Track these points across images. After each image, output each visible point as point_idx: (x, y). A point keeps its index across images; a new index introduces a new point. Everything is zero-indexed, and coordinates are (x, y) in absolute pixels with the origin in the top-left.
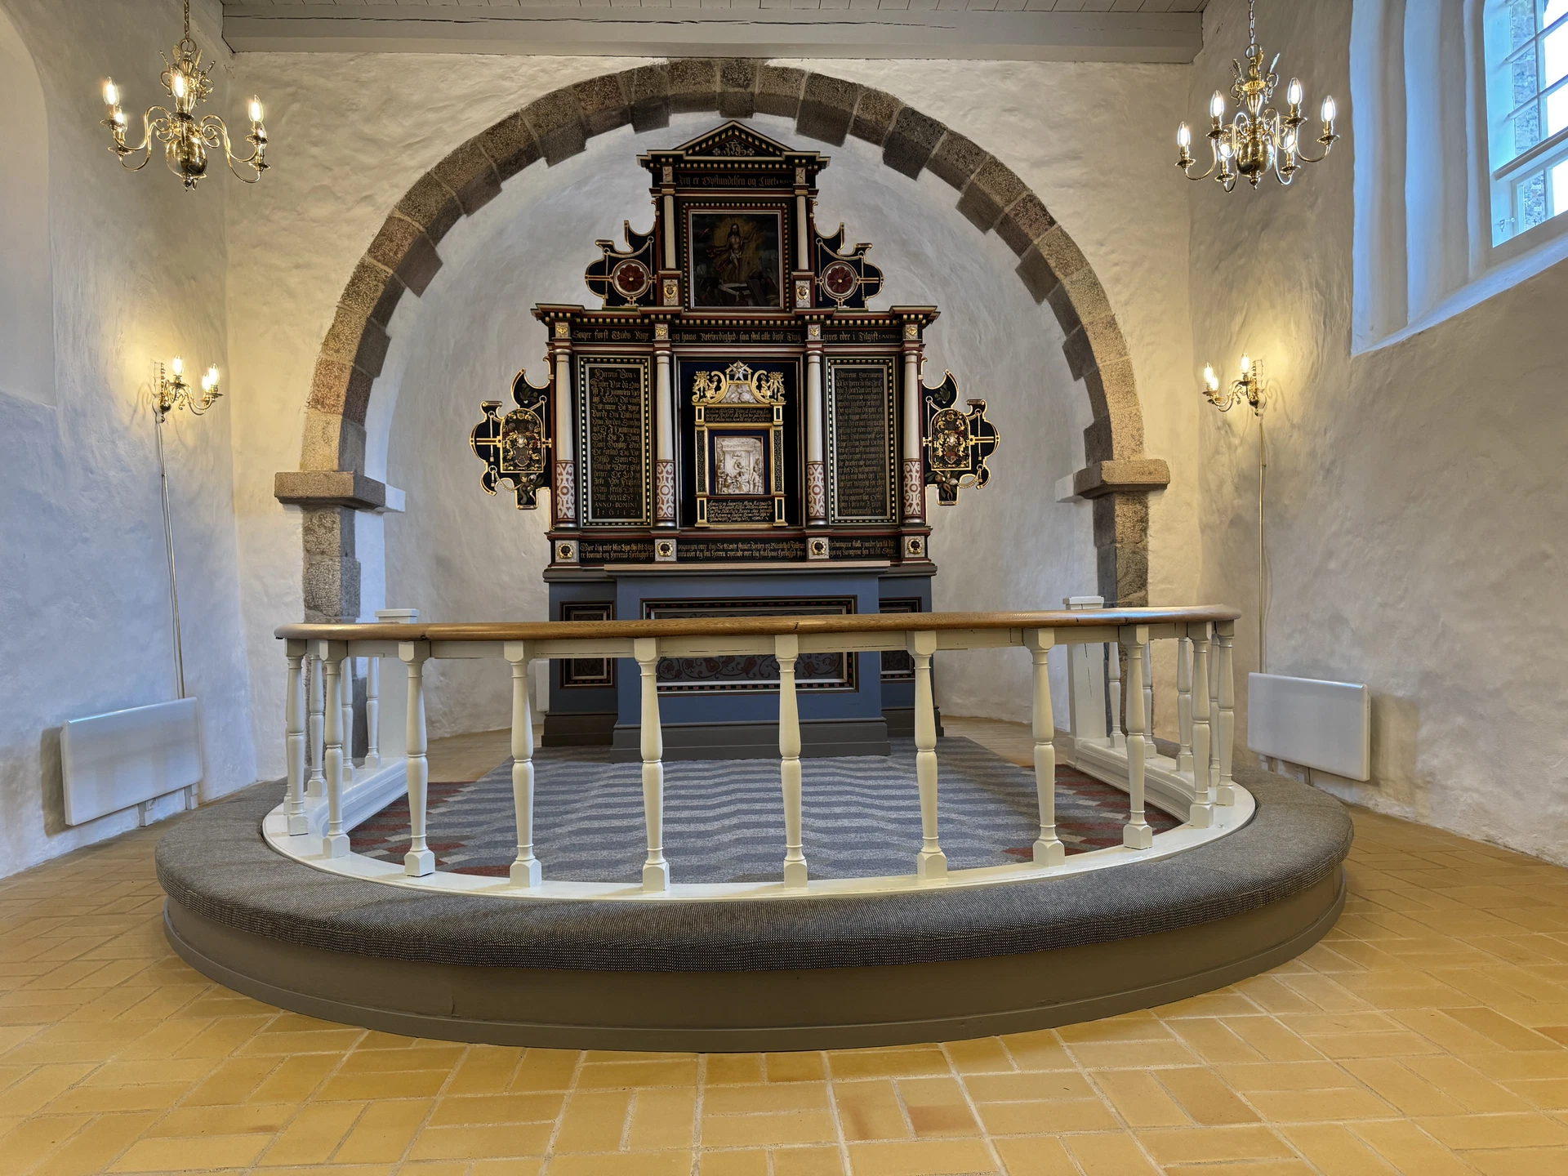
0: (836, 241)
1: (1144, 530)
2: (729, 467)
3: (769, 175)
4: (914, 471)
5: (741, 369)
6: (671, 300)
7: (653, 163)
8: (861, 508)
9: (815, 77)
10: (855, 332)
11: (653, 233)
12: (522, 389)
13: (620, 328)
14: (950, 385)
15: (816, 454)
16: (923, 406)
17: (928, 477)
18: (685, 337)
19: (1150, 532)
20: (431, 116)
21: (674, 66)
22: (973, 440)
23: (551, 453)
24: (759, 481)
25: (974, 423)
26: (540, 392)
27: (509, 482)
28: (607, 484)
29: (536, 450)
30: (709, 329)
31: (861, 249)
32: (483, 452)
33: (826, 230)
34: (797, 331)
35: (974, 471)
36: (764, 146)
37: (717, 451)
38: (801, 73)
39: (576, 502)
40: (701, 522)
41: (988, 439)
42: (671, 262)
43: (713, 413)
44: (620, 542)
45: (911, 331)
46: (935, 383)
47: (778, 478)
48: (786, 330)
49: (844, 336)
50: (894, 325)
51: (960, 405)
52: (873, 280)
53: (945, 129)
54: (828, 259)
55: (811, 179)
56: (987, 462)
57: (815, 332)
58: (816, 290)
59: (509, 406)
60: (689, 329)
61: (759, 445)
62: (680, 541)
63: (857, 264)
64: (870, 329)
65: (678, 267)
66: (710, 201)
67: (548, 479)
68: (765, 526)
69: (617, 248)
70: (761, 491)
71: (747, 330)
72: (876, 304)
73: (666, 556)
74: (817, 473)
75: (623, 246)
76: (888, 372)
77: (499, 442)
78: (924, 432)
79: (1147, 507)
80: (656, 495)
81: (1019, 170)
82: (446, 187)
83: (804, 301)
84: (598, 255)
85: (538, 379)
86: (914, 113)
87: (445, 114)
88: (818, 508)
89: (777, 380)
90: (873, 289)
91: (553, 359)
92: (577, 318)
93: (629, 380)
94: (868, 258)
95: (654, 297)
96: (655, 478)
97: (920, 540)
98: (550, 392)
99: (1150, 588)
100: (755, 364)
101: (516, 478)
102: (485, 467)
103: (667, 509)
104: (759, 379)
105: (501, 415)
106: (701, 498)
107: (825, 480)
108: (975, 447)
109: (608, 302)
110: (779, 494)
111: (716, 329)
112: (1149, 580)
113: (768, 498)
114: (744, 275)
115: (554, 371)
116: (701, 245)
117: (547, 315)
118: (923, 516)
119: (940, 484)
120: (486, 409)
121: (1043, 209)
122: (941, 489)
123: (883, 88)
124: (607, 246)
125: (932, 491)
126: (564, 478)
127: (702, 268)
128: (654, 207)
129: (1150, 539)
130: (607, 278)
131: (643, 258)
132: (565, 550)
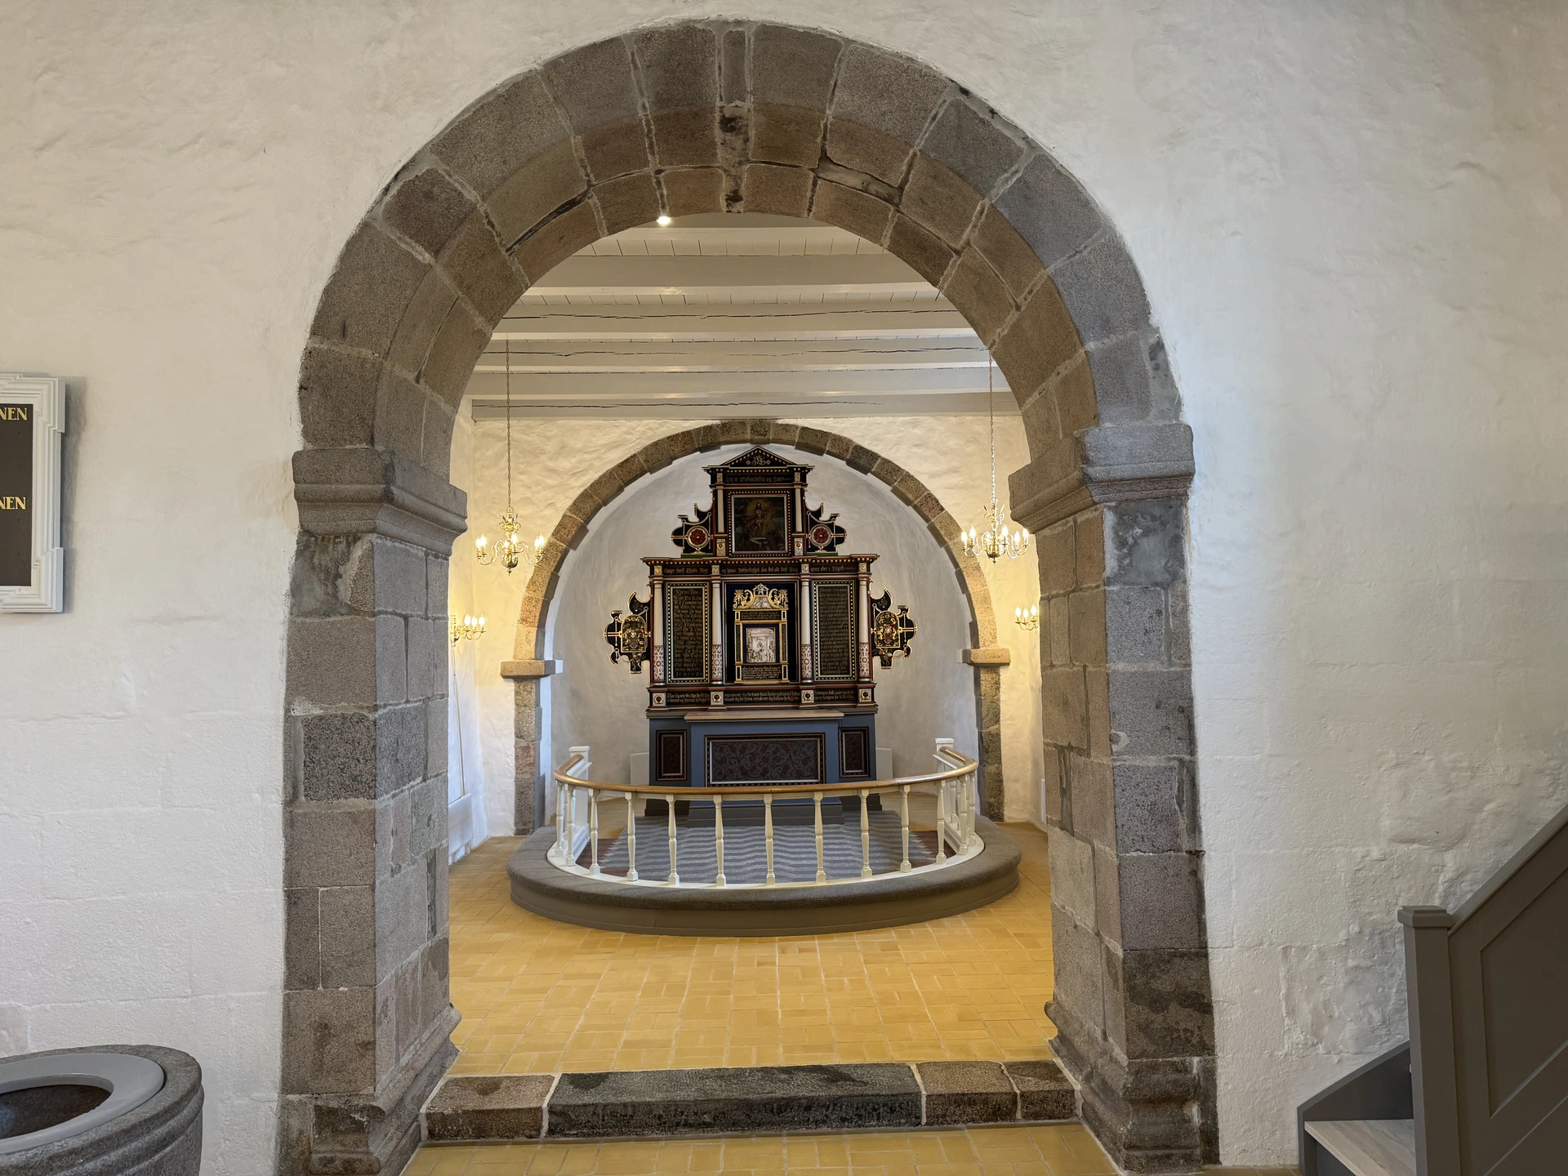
0: (818, 513)
1: (998, 689)
2: (755, 646)
3: (778, 475)
4: (865, 649)
5: (762, 588)
6: (721, 550)
7: (712, 471)
8: (834, 670)
9: (804, 429)
10: (830, 567)
11: (711, 510)
12: (634, 604)
13: (691, 566)
14: (887, 597)
15: (806, 640)
16: (871, 610)
17: (874, 652)
18: (730, 571)
19: (1001, 690)
20: (586, 456)
21: (724, 425)
22: (901, 630)
23: (651, 640)
24: (773, 655)
25: (901, 619)
26: (645, 604)
27: (626, 658)
28: (682, 657)
29: (641, 639)
30: (743, 566)
31: (834, 517)
32: (611, 640)
33: (812, 506)
34: (797, 566)
35: (902, 649)
36: (776, 461)
37: (748, 636)
38: (796, 427)
39: (665, 671)
40: (738, 680)
41: (910, 629)
42: (721, 528)
43: (745, 615)
44: (690, 692)
45: (863, 567)
46: (877, 595)
47: (784, 653)
48: (789, 566)
49: (823, 569)
50: (852, 564)
51: (894, 609)
52: (841, 535)
53: (879, 457)
54: (813, 523)
55: (803, 479)
56: (909, 643)
57: (805, 568)
58: (806, 542)
59: (626, 614)
60: (731, 566)
61: (773, 633)
62: (726, 692)
63: (831, 526)
64: (838, 564)
65: (726, 532)
66: (742, 491)
67: (648, 655)
68: (776, 682)
69: (690, 520)
70: (774, 660)
71: (766, 566)
72: (842, 550)
73: (718, 699)
74: (807, 652)
75: (693, 518)
76: (850, 589)
77: (620, 634)
78: (871, 624)
79: (999, 676)
80: (711, 665)
81: (922, 479)
82: (596, 498)
83: (799, 550)
84: (679, 524)
85: (644, 598)
86: (861, 448)
87: (594, 455)
88: (808, 672)
89: (784, 594)
90: (841, 541)
91: (652, 585)
92: (668, 565)
93: (695, 595)
94: (838, 522)
95: (711, 549)
96: (711, 655)
97: (869, 692)
98: (650, 604)
99: (1002, 723)
100: (770, 585)
101: (630, 655)
102: (612, 649)
103: (718, 673)
104: (773, 594)
105: (622, 619)
106: (738, 664)
107: (812, 655)
108: (902, 634)
109: (685, 551)
110: (784, 663)
111: (748, 566)
112: (1001, 719)
113: (778, 665)
114: (764, 532)
115: (653, 592)
116: (739, 516)
117: (651, 563)
118: (871, 676)
119: (882, 656)
120: (613, 616)
121: (937, 501)
122: (882, 659)
123: (844, 434)
124: (684, 518)
125: (877, 660)
126: (658, 656)
127: (740, 529)
128: (712, 494)
129: (1001, 694)
130: (683, 537)
131: (705, 525)
132: (659, 699)
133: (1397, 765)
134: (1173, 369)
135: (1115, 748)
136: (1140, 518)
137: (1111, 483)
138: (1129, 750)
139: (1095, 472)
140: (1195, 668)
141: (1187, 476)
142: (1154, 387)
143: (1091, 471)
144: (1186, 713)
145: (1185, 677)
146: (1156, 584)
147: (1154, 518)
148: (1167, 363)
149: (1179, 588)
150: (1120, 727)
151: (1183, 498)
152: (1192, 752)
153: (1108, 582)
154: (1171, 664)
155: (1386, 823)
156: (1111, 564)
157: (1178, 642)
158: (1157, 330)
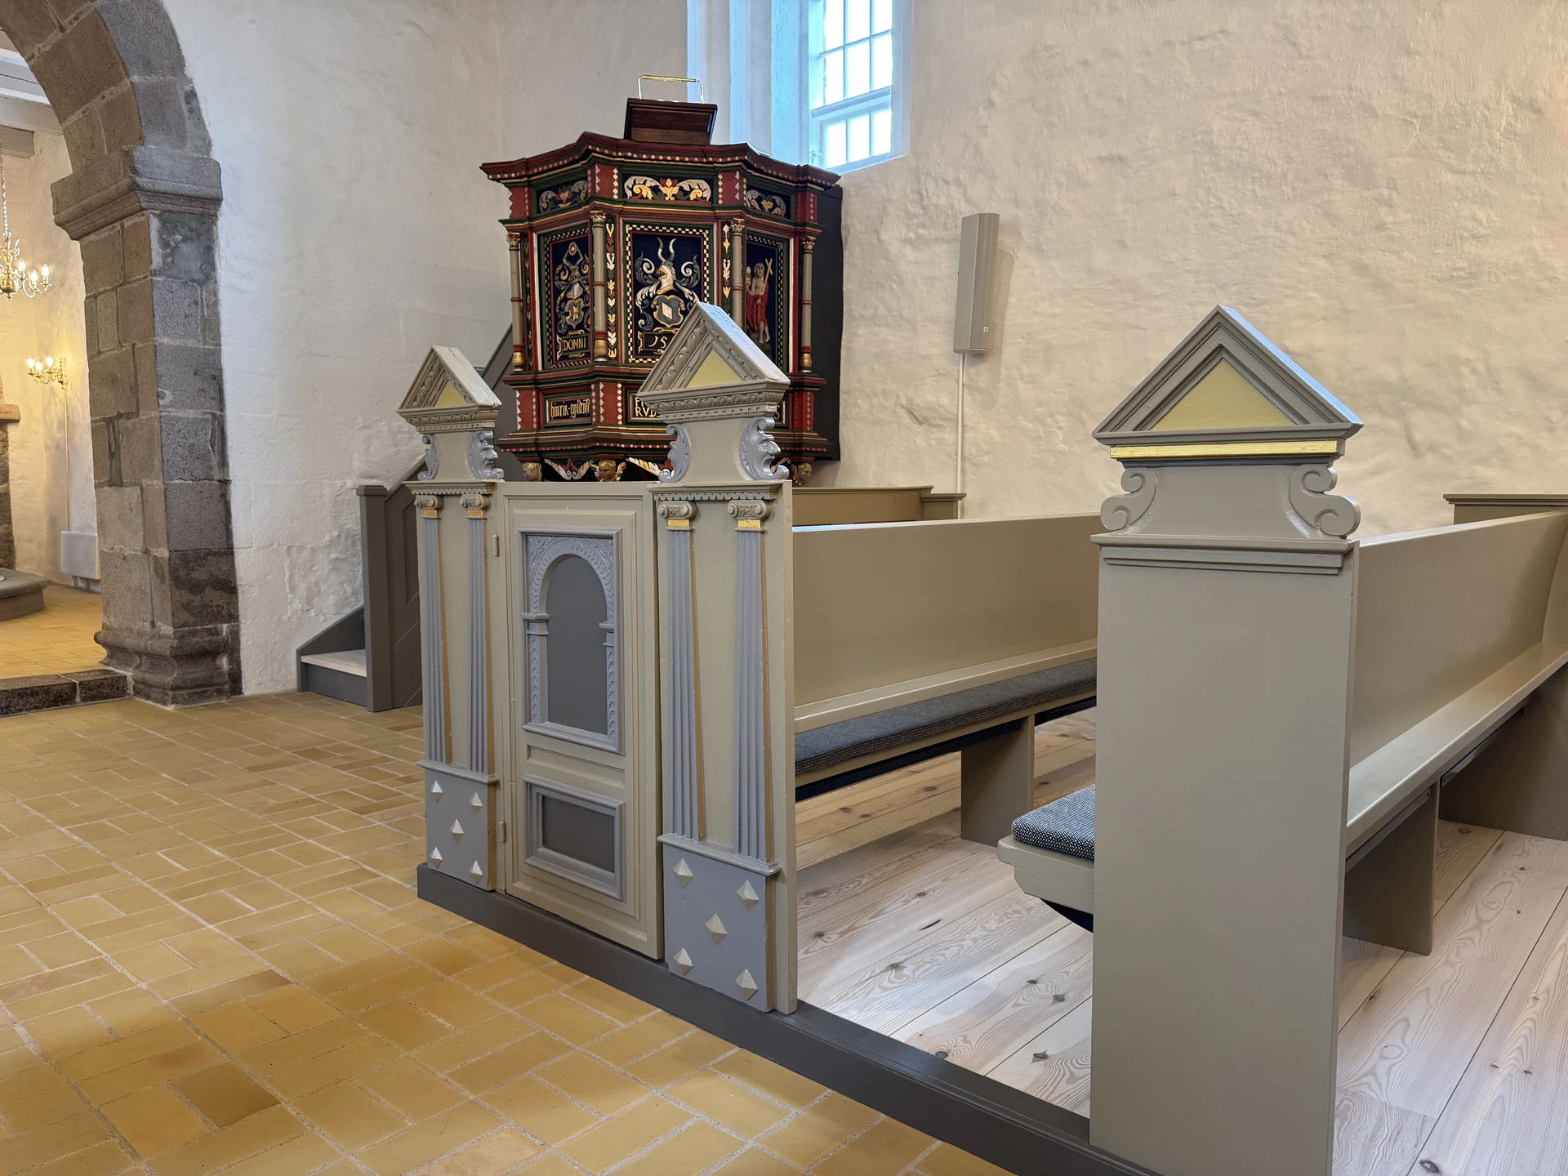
1: (6, 447)
19: (10, 448)
79: (7, 433)
99: (11, 482)
112: (10, 478)
129: (10, 452)
133: (364, 427)
134: (204, 115)
135: (161, 402)
136: (180, 227)
137: (156, 194)
138: (172, 405)
139: (142, 181)
140: (224, 347)
141: (217, 201)
142: (189, 126)
143: (138, 179)
144: (217, 379)
145: (216, 353)
146: (193, 281)
147: (191, 229)
148: (199, 110)
149: (211, 286)
150: (166, 387)
151: (213, 218)
152: (222, 407)
153: (154, 273)
154: (206, 343)
155: (356, 464)
156: (157, 260)
157: (211, 327)
158: (191, 81)
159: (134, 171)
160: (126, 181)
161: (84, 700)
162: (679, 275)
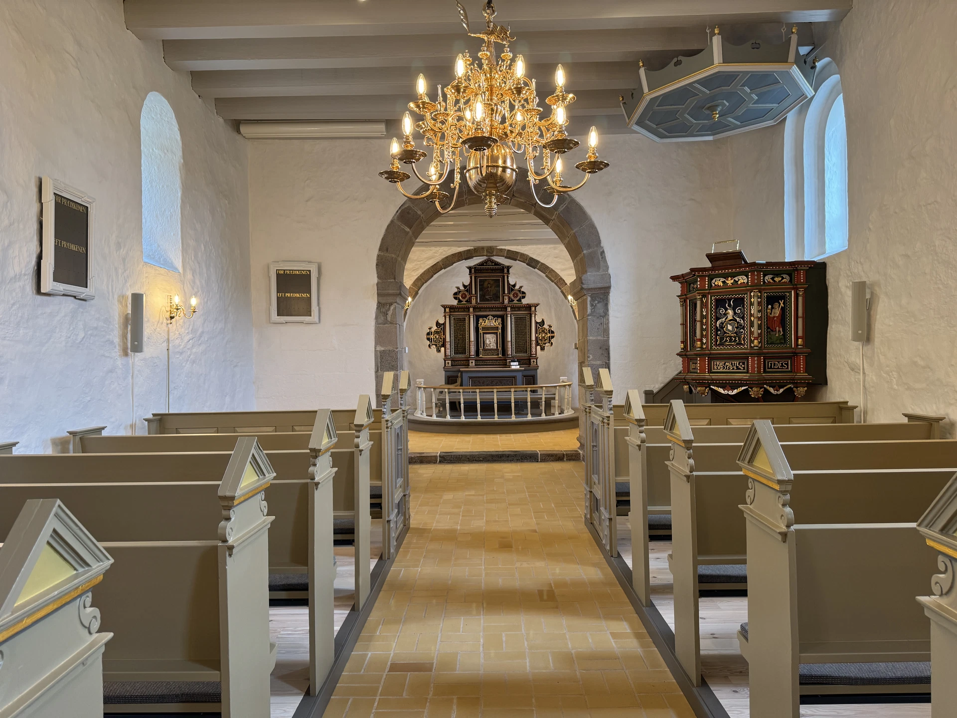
0: (514, 286)
2: (488, 342)
3: (497, 270)
4: (534, 343)
5: (491, 317)
6: (474, 302)
7: (470, 268)
8: (521, 352)
9: (509, 250)
10: (519, 308)
11: (469, 285)
12: (438, 324)
13: (461, 308)
14: (543, 321)
15: (509, 339)
16: (536, 327)
17: (537, 344)
18: (477, 310)
20: (419, 263)
21: (475, 249)
22: (549, 335)
23: (445, 339)
24: (495, 345)
25: (549, 330)
26: (442, 324)
27: (434, 346)
28: (457, 346)
29: (441, 338)
30: (483, 308)
31: (521, 287)
32: (428, 339)
33: (512, 283)
34: (505, 308)
35: (549, 343)
36: (497, 264)
37: (485, 338)
38: (505, 250)
39: (450, 351)
40: (481, 356)
41: (553, 335)
42: (474, 292)
43: (484, 329)
44: (461, 361)
45: (533, 309)
46: (539, 320)
47: (500, 344)
48: (502, 308)
49: (516, 309)
50: (529, 307)
51: (546, 326)
52: (524, 295)
53: (540, 262)
54: (512, 290)
55: (508, 271)
56: (552, 340)
57: (509, 309)
58: (509, 298)
59: (434, 328)
60: (478, 308)
61: (495, 336)
62: (475, 360)
63: (520, 291)
64: (523, 307)
65: (476, 294)
66: (483, 276)
67: (444, 345)
68: (496, 356)
69: (460, 288)
70: (496, 348)
71: (492, 308)
72: (525, 301)
73: (472, 363)
74: (509, 344)
75: (462, 288)
76: (528, 318)
77: (432, 337)
78: (536, 333)
80: (470, 349)
81: (558, 271)
82: (422, 280)
83: (506, 301)
84: (456, 290)
85: (441, 321)
86: (532, 258)
87: (422, 262)
88: (510, 353)
89: (500, 320)
90: (524, 297)
91: (445, 316)
92: (452, 308)
93: (463, 321)
94: (522, 290)
95: (469, 301)
96: (470, 345)
97: (535, 360)
98: (444, 324)
100: (494, 316)
101: (436, 345)
102: (428, 343)
103: (473, 352)
104: (495, 320)
105: (433, 330)
106: (481, 349)
107: (511, 345)
108: (549, 337)
109: (458, 302)
110: (500, 349)
111: (485, 308)
113: (497, 349)
114: (491, 294)
115: (445, 319)
116: (481, 287)
117: (445, 307)
118: (536, 354)
120: (429, 329)
121: (564, 281)
122: (541, 347)
123: (525, 253)
124: (458, 288)
125: (539, 347)
126: (448, 346)
127: (481, 292)
128: (469, 278)
130: (458, 296)
131: (467, 291)
132: (448, 363)
133: (664, 364)
134: (607, 258)
135: (589, 359)
136: (597, 299)
137: (589, 289)
138: (591, 360)
139: (585, 286)
140: (610, 338)
141: (609, 287)
142: (602, 263)
143: (583, 286)
144: (607, 350)
145: (608, 341)
146: (601, 316)
147: (601, 298)
148: (605, 257)
149: (607, 317)
150: (591, 354)
151: (608, 293)
152: (609, 359)
153: (588, 316)
154: (604, 337)
155: (660, 378)
156: (589, 311)
157: (606, 332)
158: (603, 248)
159: (582, 283)
160: (580, 287)
161: (567, 460)
162: (735, 313)
